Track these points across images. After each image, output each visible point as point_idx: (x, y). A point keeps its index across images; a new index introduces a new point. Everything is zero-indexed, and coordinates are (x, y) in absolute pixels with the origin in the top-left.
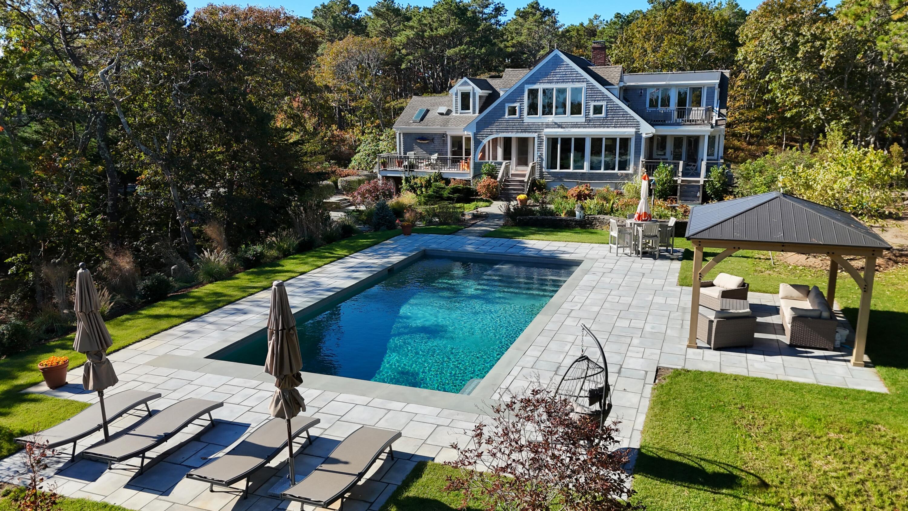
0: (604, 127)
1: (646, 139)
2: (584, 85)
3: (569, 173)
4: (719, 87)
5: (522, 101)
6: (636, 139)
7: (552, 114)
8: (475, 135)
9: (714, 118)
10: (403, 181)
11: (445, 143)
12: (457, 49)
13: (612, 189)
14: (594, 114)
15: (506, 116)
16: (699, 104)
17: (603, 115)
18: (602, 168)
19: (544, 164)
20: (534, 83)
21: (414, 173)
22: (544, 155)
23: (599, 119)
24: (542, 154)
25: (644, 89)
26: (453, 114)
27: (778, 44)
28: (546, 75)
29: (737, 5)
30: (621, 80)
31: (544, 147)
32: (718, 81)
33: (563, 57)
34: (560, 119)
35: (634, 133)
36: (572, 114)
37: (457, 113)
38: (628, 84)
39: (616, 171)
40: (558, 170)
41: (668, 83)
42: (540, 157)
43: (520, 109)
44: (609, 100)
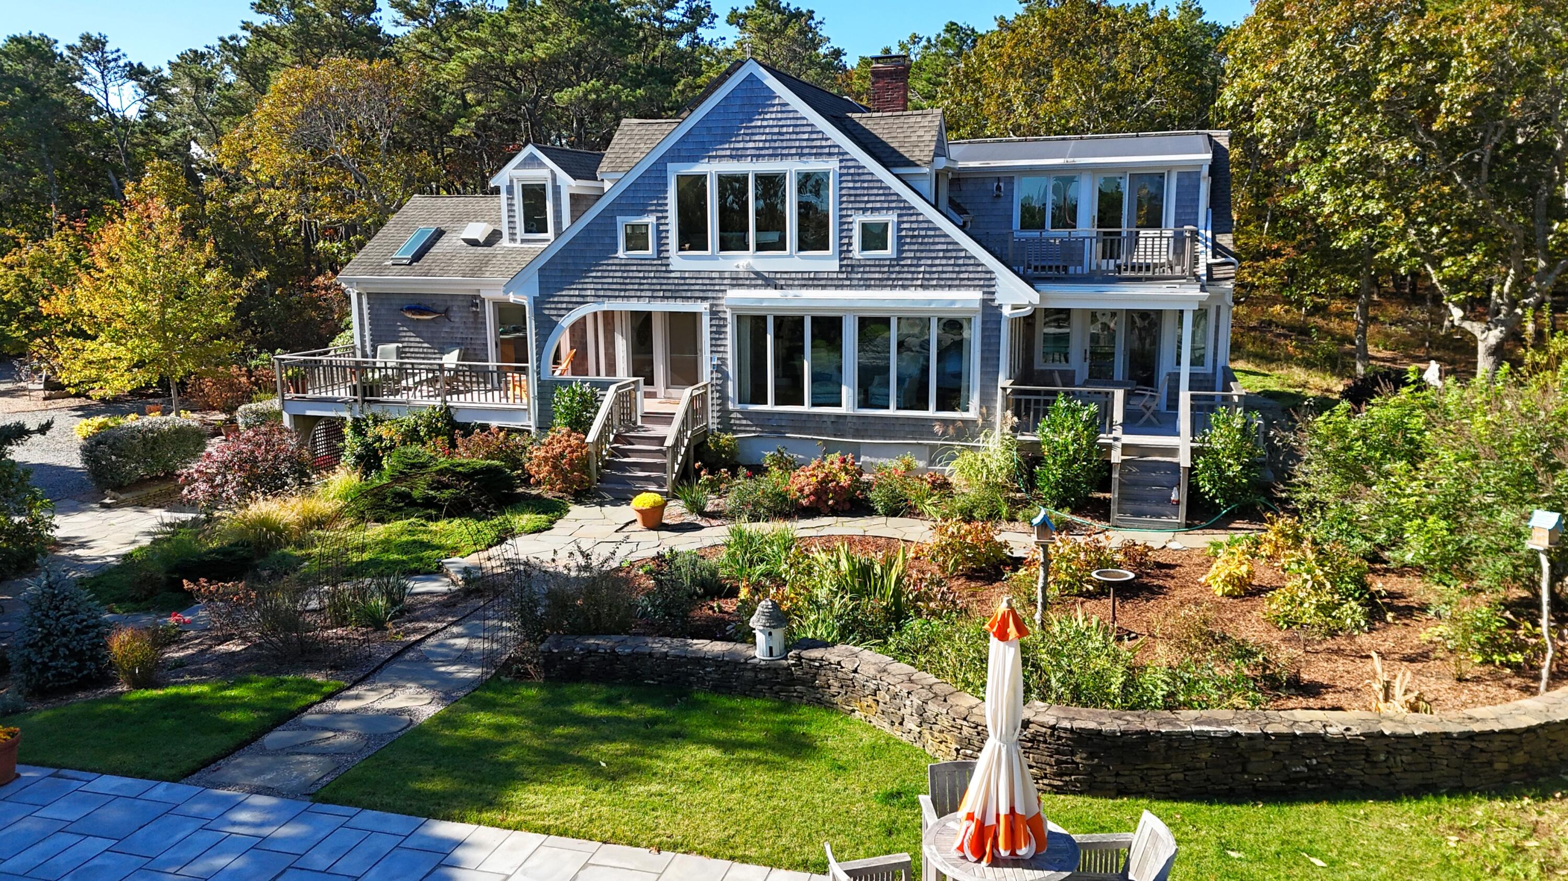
0: (893, 287)
1: (1014, 321)
2: (832, 165)
3: (800, 414)
4: (1211, 173)
5: (661, 210)
6: (984, 323)
7: (746, 248)
8: (538, 304)
9: (1202, 258)
10: (347, 431)
11: (478, 322)
12: (579, 91)
13: (921, 464)
14: (865, 247)
15: (621, 253)
16: (1155, 221)
17: (890, 252)
18: (893, 403)
19: (731, 389)
20: (695, 159)
21: (377, 409)
22: (730, 362)
23: (878, 263)
24: (723, 361)
25: (1008, 177)
26: (505, 242)
27: (1329, 70)
28: (727, 135)
29: (1200, 11)
30: (940, 150)
31: (729, 342)
32: (1209, 156)
33: (772, 82)
34: (769, 262)
35: (977, 305)
36: (800, 249)
37: (513, 240)
38: (961, 164)
39: (931, 412)
40: (770, 407)
41: (1070, 160)
42: (719, 369)
43: (659, 232)
44: (906, 210)
